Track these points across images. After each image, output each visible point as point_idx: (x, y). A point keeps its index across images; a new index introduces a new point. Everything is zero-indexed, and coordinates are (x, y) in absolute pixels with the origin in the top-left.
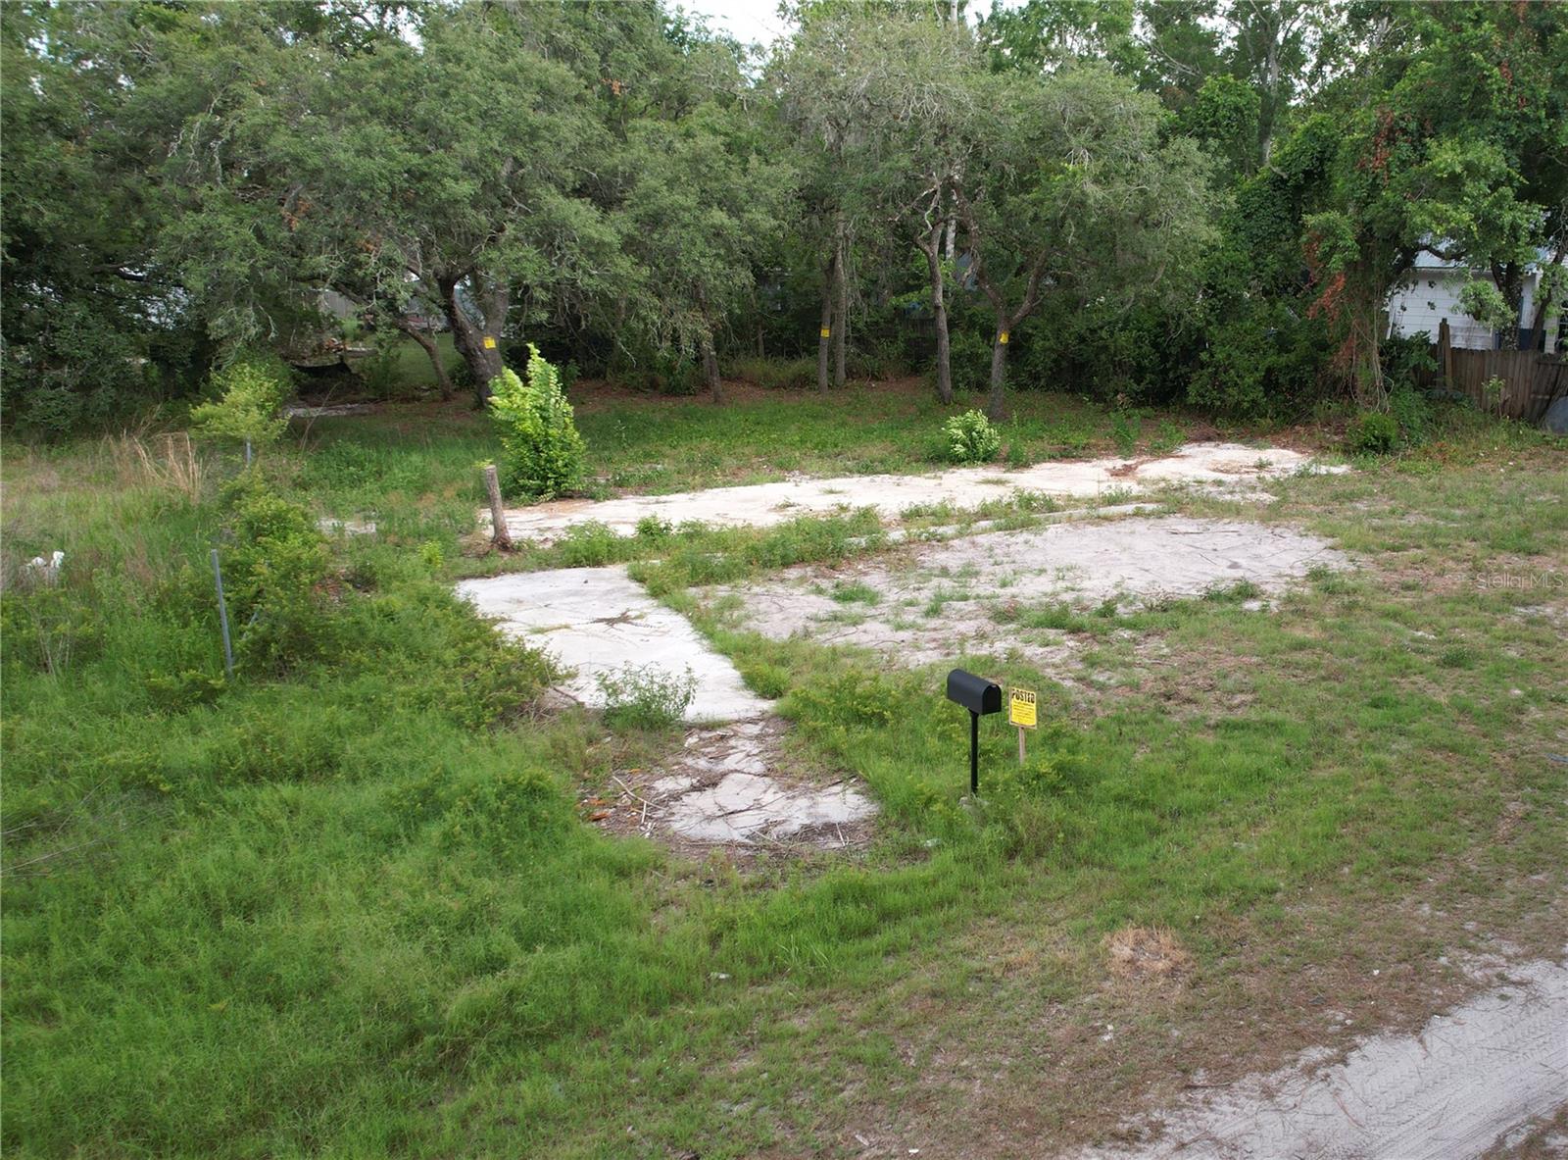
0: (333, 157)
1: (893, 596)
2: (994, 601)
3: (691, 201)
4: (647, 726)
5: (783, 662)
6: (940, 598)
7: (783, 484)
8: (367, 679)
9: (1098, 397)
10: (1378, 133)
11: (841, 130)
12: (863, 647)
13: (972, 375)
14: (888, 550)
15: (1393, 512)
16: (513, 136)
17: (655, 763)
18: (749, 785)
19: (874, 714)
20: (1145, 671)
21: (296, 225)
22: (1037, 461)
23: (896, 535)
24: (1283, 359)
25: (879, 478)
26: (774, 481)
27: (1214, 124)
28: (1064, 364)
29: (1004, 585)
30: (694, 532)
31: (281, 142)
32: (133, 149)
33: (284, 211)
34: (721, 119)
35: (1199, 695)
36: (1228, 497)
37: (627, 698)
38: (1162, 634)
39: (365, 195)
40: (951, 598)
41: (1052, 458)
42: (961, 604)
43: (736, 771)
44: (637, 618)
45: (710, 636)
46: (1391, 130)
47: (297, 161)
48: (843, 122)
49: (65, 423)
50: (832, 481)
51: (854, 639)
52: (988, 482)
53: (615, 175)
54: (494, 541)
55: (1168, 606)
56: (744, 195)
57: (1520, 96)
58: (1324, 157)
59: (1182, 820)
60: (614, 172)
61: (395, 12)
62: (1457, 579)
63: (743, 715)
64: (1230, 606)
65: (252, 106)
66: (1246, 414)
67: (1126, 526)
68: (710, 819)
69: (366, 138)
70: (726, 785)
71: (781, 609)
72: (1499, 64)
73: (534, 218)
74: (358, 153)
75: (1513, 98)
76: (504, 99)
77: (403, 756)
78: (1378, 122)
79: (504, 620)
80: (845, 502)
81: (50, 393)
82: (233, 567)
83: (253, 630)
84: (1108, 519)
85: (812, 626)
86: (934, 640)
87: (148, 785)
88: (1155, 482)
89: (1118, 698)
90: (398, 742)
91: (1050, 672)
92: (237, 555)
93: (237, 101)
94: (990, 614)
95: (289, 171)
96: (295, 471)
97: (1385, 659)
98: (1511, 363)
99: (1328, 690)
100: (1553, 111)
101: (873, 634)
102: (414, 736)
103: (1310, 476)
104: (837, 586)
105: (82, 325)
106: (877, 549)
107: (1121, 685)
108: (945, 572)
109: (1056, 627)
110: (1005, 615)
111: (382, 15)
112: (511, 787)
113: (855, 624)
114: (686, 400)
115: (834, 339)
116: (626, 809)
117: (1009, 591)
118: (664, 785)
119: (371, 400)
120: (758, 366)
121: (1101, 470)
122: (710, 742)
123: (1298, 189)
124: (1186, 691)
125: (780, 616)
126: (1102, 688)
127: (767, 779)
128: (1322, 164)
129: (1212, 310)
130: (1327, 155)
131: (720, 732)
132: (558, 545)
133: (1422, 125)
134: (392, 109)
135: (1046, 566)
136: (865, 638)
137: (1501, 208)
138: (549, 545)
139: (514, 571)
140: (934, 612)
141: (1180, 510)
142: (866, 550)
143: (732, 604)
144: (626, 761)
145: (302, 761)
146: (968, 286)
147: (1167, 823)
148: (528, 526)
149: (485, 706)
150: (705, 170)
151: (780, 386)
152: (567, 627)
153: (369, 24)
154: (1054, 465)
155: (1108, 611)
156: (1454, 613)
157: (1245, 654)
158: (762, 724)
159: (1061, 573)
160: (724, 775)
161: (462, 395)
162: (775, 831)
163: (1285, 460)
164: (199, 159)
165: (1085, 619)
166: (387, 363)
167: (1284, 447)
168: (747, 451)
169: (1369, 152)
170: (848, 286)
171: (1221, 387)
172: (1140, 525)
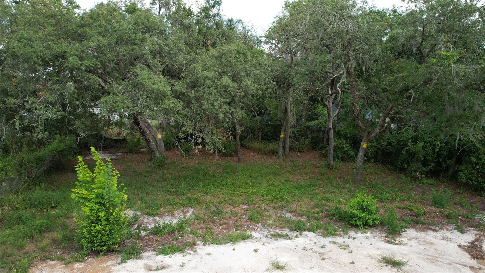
26: (244, 238)
28: (380, 152)
56: (242, 73)
115: (285, 138)
151: (264, 153)
170: (291, 117)
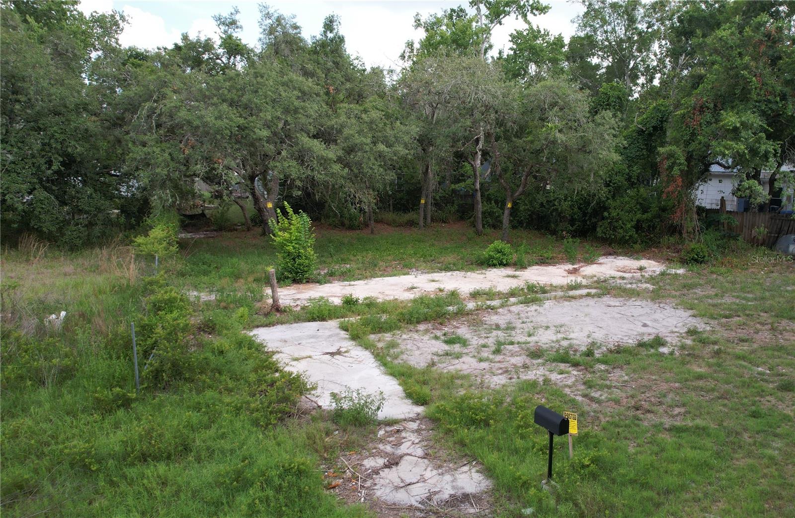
0: (205, 120)
1: (475, 341)
2: (528, 345)
3: (369, 141)
4: (358, 425)
5: (425, 383)
6: (499, 343)
7: (409, 276)
8: (209, 393)
9: (554, 233)
10: (695, 109)
11: (434, 109)
12: (465, 373)
13: (490, 221)
14: (468, 314)
15: (716, 295)
16: (287, 111)
17: (363, 448)
18: (416, 464)
19: (481, 420)
20: (618, 391)
21: (187, 152)
22: (529, 266)
23: (471, 305)
24: (645, 216)
25: (455, 273)
26: (404, 275)
27: (608, 105)
28: (534, 217)
29: (530, 335)
30: (370, 304)
31: (183, 114)
32: (118, 118)
33: (182, 146)
34: (380, 103)
35: (654, 408)
36: (629, 286)
37: (346, 405)
38: (622, 368)
39: (219, 137)
40: (505, 344)
41: (537, 264)
42: (510, 347)
43: (408, 454)
44: (346, 352)
45: (385, 364)
46: (701, 107)
47: (189, 123)
48: (435, 105)
49: (79, 242)
50: (432, 274)
51: (458, 367)
52: (508, 276)
53: (332, 129)
54: (273, 306)
55: (619, 350)
57: (767, 90)
58: (663, 120)
59: (671, 497)
60: (332, 128)
61: (235, 57)
62: (765, 336)
63: (407, 416)
64: (652, 351)
65: (171, 98)
66: (626, 242)
67: (584, 302)
68: (397, 488)
69: (220, 111)
70: (404, 463)
71: (418, 348)
72: (755, 76)
73: (295, 149)
74: (216, 119)
75: (762, 92)
76: (283, 94)
77: (226, 445)
78: (695, 103)
79: (278, 352)
80: (442, 287)
81: (74, 228)
82: (143, 327)
83: (151, 365)
84: (574, 298)
85: (436, 359)
86: (501, 368)
87: (85, 465)
88: (592, 277)
89: (610, 409)
90: (223, 436)
91: (567, 391)
92: (146, 320)
93: (164, 96)
94: (527, 353)
95: (185, 128)
96: (179, 267)
97: (748, 386)
98: (757, 218)
99: (725, 405)
100: (783, 97)
101: (467, 364)
102: (232, 431)
103: (667, 274)
104: (445, 335)
105: (90, 197)
106: (461, 313)
107: (609, 400)
108: (498, 327)
109: (565, 363)
110: (536, 354)
111: (229, 59)
112: (287, 471)
113: (458, 358)
114: (358, 232)
115: (426, 204)
116: (349, 480)
117: (532, 339)
118: (370, 463)
119: (215, 230)
120: (390, 216)
121: (562, 271)
122: (391, 434)
123: (650, 135)
124: (646, 405)
125: (417, 353)
126: (598, 402)
127: (426, 461)
128: (662, 123)
129: (610, 192)
130: (664, 119)
131: (396, 427)
132: (303, 308)
133: (715, 106)
134: (232, 99)
135: (549, 325)
136: (465, 367)
137: (760, 143)
138: (299, 308)
139: (282, 323)
140: (497, 351)
141: (609, 294)
142: (457, 314)
143: (393, 345)
144: (348, 446)
145: (171, 449)
146: (487, 179)
147: (662, 499)
148: (287, 297)
149: (271, 413)
150: (375, 127)
151: (400, 225)
152: (310, 357)
153: (223, 63)
154: (537, 267)
155: (589, 353)
156: (774, 357)
157: (671, 382)
158: (418, 422)
159: (559, 328)
160: (401, 457)
161: (255, 228)
162: (436, 498)
163: (653, 267)
164: (146, 123)
165: (577, 357)
166: (222, 213)
167: (649, 259)
168: (389, 258)
169: (690, 117)
170: (433, 180)
171: (615, 229)
172: (591, 302)
